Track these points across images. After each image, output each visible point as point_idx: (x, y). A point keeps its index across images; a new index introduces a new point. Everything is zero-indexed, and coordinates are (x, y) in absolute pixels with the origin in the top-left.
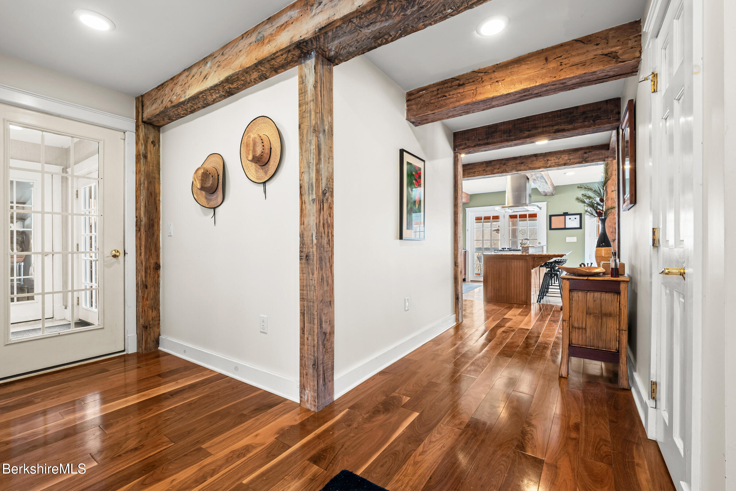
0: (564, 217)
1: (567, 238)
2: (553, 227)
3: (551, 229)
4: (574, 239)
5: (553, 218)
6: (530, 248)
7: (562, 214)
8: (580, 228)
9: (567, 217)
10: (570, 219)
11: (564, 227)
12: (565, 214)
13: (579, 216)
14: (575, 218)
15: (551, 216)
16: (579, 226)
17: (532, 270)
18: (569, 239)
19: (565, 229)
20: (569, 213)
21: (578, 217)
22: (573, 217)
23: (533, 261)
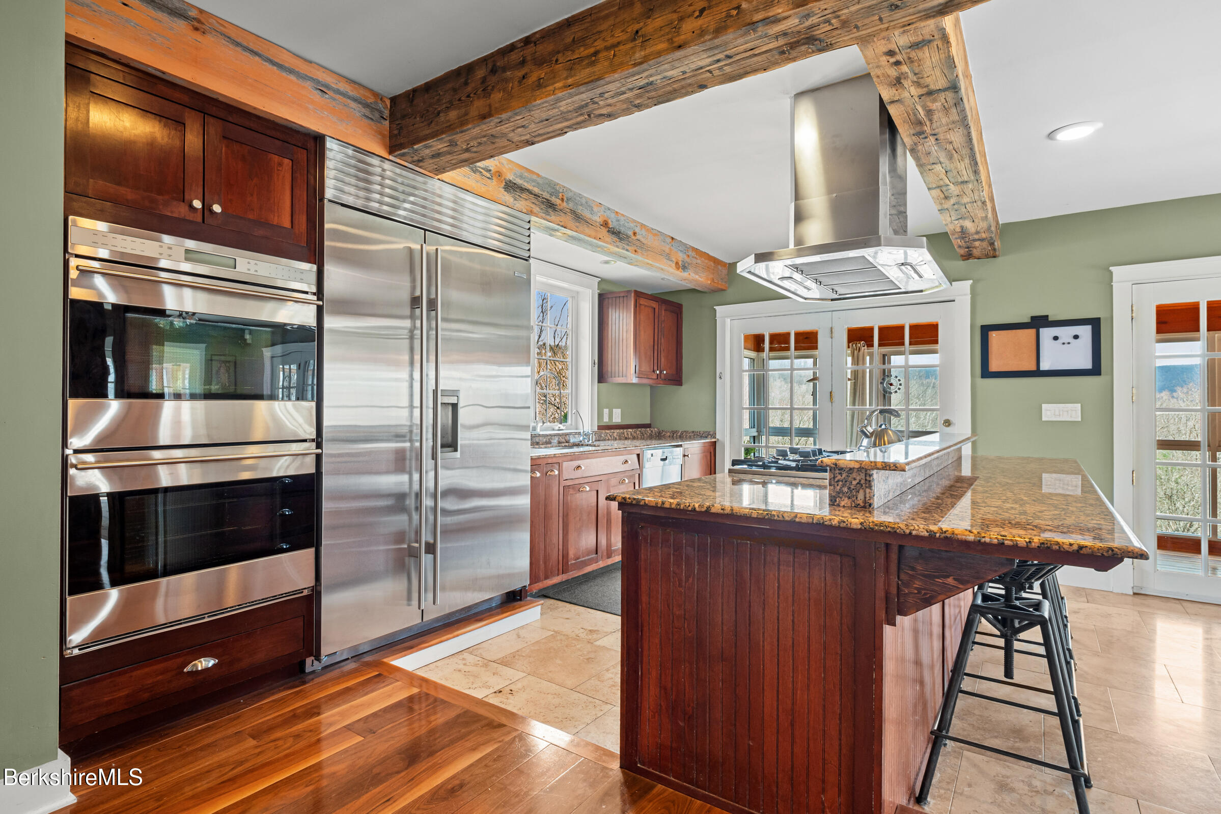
0: (1032, 332)
1: (1044, 406)
2: (994, 367)
3: (986, 373)
4: (1071, 412)
5: (994, 335)
6: (876, 475)
7: (1027, 320)
8: (1096, 370)
9: (1046, 333)
10: (1056, 338)
11: (1034, 368)
12: (1039, 322)
13: (1088, 328)
14: (1076, 337)
15: (986, 330)
16: (1088, 364)
17: (888, 629)
18: (1051, 412)
19: (1038, 373)
20: (1050, 319)
21: (1085, 331)
22: (1065, 333)
23: (893, 567)
